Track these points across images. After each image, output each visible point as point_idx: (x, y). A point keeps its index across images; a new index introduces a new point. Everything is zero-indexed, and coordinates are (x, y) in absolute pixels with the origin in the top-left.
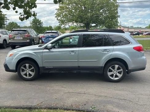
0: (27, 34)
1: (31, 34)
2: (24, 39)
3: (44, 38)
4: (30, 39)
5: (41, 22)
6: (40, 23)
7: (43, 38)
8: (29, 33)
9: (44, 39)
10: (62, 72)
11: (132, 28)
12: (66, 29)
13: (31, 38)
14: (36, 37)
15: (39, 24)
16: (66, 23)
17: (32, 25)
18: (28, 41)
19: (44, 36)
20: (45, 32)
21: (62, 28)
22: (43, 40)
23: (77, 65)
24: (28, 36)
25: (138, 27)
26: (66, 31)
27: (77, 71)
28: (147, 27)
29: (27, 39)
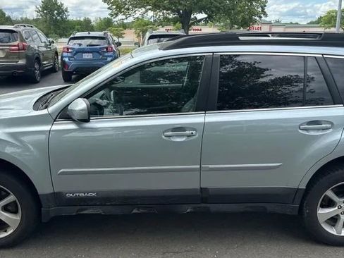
0: (16, 43)
1: (28, 43)
2: (9, 55)
3: (69, 54)
4: (27, 57)
5: (64, 7)
6: (61, 10)
7: (65, 54)
8: (22, 40)
9: (69, 57)
10: (135, 211)
11: (277, 24)
12: (125, 26)
13: (30, 53)
14: (45, 49)
15: (58, 14)
16: (128, 9)
17: (41, 15)
18: (21, 62)
19: (68, 49)
20: (72, 36)
21: (116, 23)
22: (67, 60)
23: (197, 186)
24: (21, 47)
25: (291, 23)
26: (125, 31)
27: (194, 208)
28: (311, 23)
29: (20, 58)
